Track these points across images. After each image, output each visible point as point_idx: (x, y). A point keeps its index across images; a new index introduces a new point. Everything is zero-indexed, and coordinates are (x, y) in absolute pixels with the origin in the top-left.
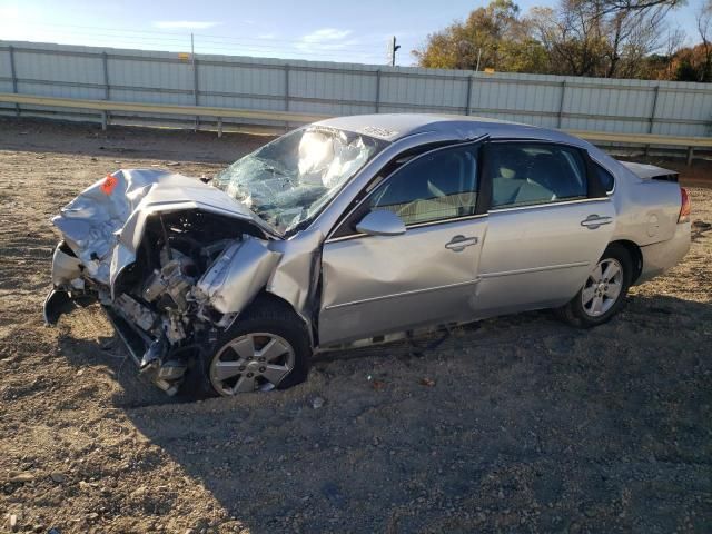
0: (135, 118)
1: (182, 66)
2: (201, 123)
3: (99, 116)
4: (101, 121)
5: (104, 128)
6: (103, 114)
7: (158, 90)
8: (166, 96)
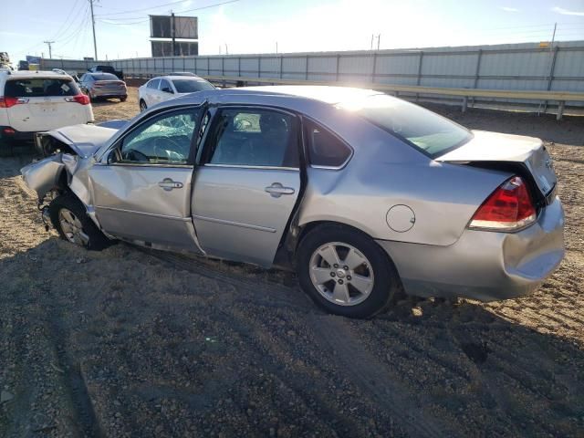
0: (493, 102)
1: (543, 55)
2: (548, 106)
3: (462, 100)
4: (463, 104)
5: (463, 110)
6: (465, 99)
7: (517, 78)
8: (522, 83)
